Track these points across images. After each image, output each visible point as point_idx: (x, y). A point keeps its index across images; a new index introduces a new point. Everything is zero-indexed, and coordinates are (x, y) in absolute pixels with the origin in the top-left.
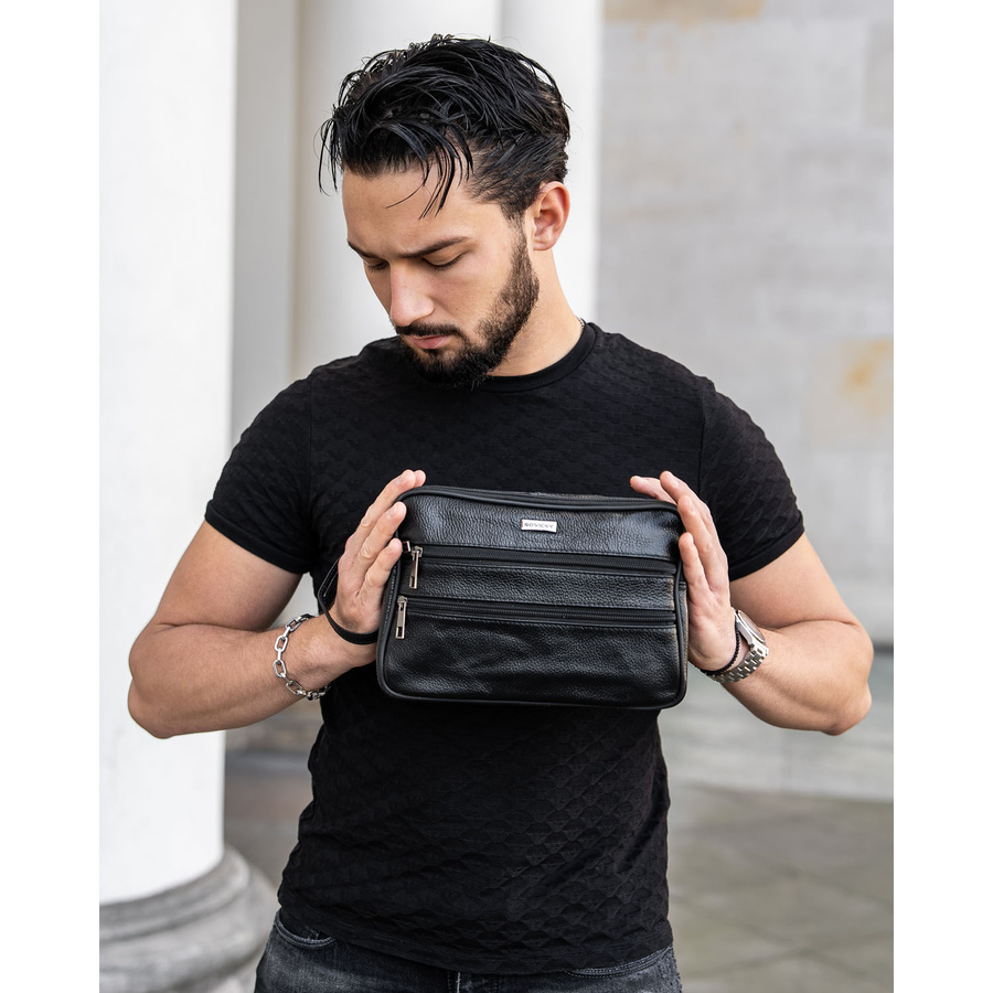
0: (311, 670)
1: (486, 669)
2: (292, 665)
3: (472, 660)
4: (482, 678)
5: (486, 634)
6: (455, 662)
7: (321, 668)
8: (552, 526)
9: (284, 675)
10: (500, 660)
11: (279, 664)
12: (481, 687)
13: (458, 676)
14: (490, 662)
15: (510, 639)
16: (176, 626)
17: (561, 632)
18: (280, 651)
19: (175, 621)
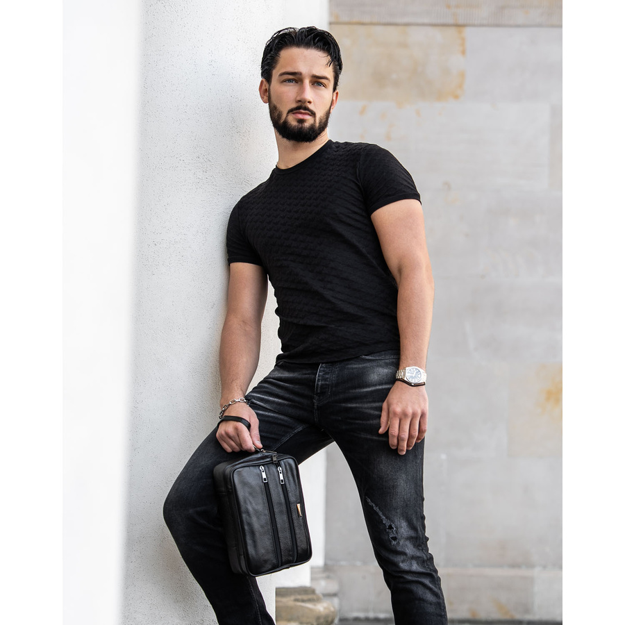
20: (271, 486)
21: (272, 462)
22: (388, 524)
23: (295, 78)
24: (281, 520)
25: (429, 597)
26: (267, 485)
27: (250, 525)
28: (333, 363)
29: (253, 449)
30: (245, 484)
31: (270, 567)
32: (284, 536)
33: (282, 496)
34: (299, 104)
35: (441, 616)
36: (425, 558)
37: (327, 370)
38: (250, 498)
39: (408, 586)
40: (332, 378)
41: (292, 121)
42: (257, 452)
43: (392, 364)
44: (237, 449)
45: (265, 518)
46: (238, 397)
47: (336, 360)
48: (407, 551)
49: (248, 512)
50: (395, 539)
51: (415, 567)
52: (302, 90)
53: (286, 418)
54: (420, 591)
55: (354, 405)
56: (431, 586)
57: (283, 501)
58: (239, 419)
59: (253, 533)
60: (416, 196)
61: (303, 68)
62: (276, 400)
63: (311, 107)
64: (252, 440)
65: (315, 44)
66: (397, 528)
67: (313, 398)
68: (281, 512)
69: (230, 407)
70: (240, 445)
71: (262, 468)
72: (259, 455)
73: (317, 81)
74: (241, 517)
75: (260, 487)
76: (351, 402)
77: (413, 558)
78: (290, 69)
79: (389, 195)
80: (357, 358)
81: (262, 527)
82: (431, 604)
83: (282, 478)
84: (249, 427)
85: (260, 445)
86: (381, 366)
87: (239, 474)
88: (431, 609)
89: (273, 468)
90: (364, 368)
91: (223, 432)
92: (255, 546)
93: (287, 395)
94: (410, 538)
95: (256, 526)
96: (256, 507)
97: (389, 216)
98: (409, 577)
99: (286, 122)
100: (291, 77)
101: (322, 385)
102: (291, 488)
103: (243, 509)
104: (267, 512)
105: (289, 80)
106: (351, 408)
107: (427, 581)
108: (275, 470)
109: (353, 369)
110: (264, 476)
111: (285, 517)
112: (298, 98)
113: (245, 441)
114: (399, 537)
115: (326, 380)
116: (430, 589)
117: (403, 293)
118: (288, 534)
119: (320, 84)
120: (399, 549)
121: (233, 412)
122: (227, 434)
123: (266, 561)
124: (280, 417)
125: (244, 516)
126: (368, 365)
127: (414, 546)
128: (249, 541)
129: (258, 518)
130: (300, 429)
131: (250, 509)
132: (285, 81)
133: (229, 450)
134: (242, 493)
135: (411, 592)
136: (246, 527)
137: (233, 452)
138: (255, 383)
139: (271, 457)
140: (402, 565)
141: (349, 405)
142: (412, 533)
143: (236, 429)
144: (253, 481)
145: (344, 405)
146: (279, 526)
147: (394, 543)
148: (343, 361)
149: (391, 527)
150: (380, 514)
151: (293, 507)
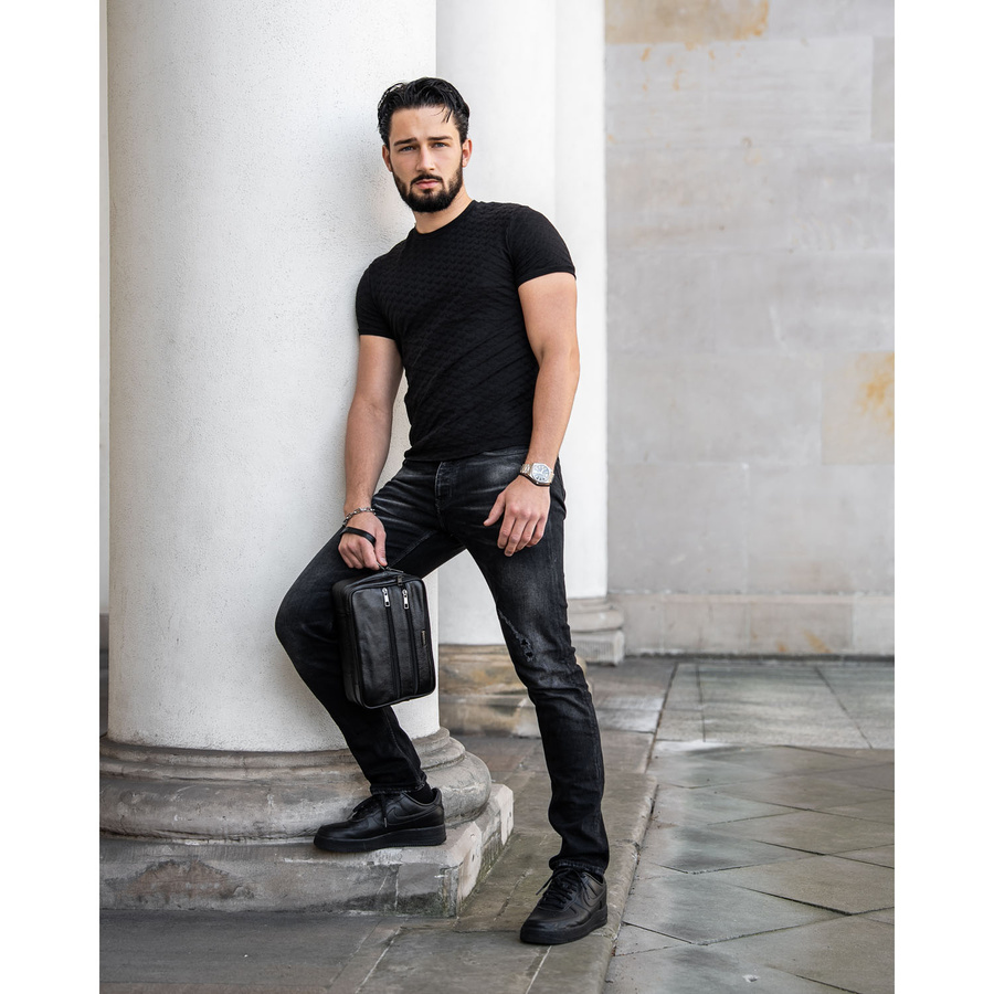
20: (393, 610)
21: (396, 584)
22: (521, 640)
23: (412, 145)
24: (403, 648)
25: (575, 714)
26: (389, 610)
27: (367, 652)
28: (454, 461)
29: (377, 567)
30: (365, 607)
31: (387, 699)
32: (405, 665)
33: (405, 622)
34: (420, 174)
35: (590, 735)
36: (569, 672)
37: (448, 470)
38: (369, 623)
39: (551, 703)
40: (452, 478)
41: (418, 192)
42: (381, 571)
43: (516, 460)
44: (359, 565)
45: (384, 646)
46: (364, 503)
47: (456, 457)
48: (546, 667)
49: (365, 639)
50: (530, 655)
51: (557, 683)
52: (420, 158)
53: (411, 525)
54: (564, 708)
55: (476, 508)
56: (576, 702)
57: (406, 627)
58: (362, 533)
59: (370, 662)
60: (570, 269)
61: (417, 133)
62: (400, 504)
63: (435, 173)
64: (376, 557)
65: (426, 100)
66: (531, 643)
67: (435, 502)
68: (403, 640)
69: (355, 517)
70: (363, 562)
71: (385, 590)
72: (384, 574)
73: (437, 143)
74: (358, 644)
75: (381, 611)
76: (473, 505)
77: (553, 673)
78: (404, 138)
79: (538, 267)
80: (478, 455)
81: (381, 656)
82: (577, 722)
83: (406, 602)
84: (374, 541)
85: (385, 563)
86: (503, 463)
87: (360, 595)
88: (578, 728)
89: (397, 591)
90: (484, 466)
91: (345, 547)
92: (372, 676)
93: (410, 499)
94: (548, 653)
95: (375, 654)
96: (376, 634)
97: (538, 290)
98: (551, 694)
99: (411, 195)
100: (406, 145)
101: (442, 487)
102: (416, 612)
103: (361, 634)
104: (387, 639)
105: (406, 148)
106: (474, 511)
107: (572, 698)
108: (399, 592)
109: (473, 466)
110: (387, 600)
111: (407, 645)
112: (418, 168)
113: (368, 559)
114: (535, 652)
115: (445, 481)
116: (576, 706)
117: (542, 379)
118: (409, 664)
119: (441, 145)
120: (536, 665)
121: (357, 524)
122: (349, 549)
123: (383, 693)
124: (405, 523)
125: (362, 642)
126: (489, 462)
127: (555, 660)
128: (365, 670)
129: (377, 645)
130: (427, 536)
131: (368, 634)
132: (402, 150)
133: (351, 565)
134: (361, 617)
135: (554, 709)
136: (363, 655)
137: (355, 569)
138: (381, 486)
139: (397, 578)
140: (540, 682)
141: (472, 508)
142: (550, 647)
143: (359, 544)
144: (373, 603)
145: (466, 508)
146: (399, 655)
147: (529, 659)
148: (463, 458)
149: (524, 643)
150: (513, 628)
151: (417, 634)
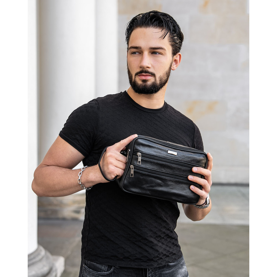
0: (88, 182)
1: (151, 188)
2: (83, 180)
3: (148, 185)
4: (149, 190)
5: (153, 179)
6: (143, 185)
7: (92, 182)
8: (175, 153)
9: (80, 183)
10: (155, 186)
11: (79, 180)
12: (148, 192)
13: (143, 189)
14: (153, 187)
15: (159, 181)
16: (48, 166)
17: (172, 181)
18: (80, 176)
19: (48, 165)
34: (141, 69)
63: (150, 70)
